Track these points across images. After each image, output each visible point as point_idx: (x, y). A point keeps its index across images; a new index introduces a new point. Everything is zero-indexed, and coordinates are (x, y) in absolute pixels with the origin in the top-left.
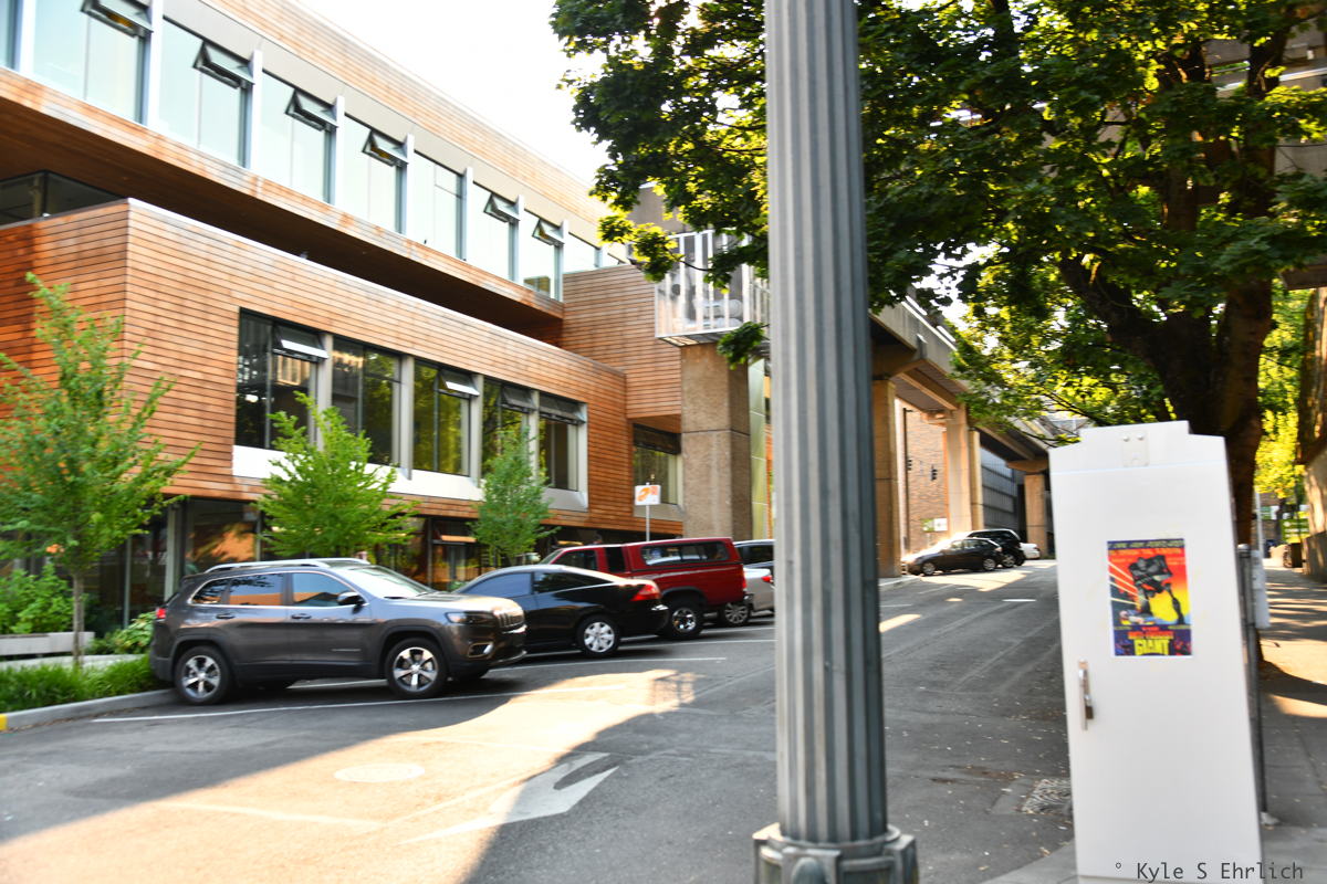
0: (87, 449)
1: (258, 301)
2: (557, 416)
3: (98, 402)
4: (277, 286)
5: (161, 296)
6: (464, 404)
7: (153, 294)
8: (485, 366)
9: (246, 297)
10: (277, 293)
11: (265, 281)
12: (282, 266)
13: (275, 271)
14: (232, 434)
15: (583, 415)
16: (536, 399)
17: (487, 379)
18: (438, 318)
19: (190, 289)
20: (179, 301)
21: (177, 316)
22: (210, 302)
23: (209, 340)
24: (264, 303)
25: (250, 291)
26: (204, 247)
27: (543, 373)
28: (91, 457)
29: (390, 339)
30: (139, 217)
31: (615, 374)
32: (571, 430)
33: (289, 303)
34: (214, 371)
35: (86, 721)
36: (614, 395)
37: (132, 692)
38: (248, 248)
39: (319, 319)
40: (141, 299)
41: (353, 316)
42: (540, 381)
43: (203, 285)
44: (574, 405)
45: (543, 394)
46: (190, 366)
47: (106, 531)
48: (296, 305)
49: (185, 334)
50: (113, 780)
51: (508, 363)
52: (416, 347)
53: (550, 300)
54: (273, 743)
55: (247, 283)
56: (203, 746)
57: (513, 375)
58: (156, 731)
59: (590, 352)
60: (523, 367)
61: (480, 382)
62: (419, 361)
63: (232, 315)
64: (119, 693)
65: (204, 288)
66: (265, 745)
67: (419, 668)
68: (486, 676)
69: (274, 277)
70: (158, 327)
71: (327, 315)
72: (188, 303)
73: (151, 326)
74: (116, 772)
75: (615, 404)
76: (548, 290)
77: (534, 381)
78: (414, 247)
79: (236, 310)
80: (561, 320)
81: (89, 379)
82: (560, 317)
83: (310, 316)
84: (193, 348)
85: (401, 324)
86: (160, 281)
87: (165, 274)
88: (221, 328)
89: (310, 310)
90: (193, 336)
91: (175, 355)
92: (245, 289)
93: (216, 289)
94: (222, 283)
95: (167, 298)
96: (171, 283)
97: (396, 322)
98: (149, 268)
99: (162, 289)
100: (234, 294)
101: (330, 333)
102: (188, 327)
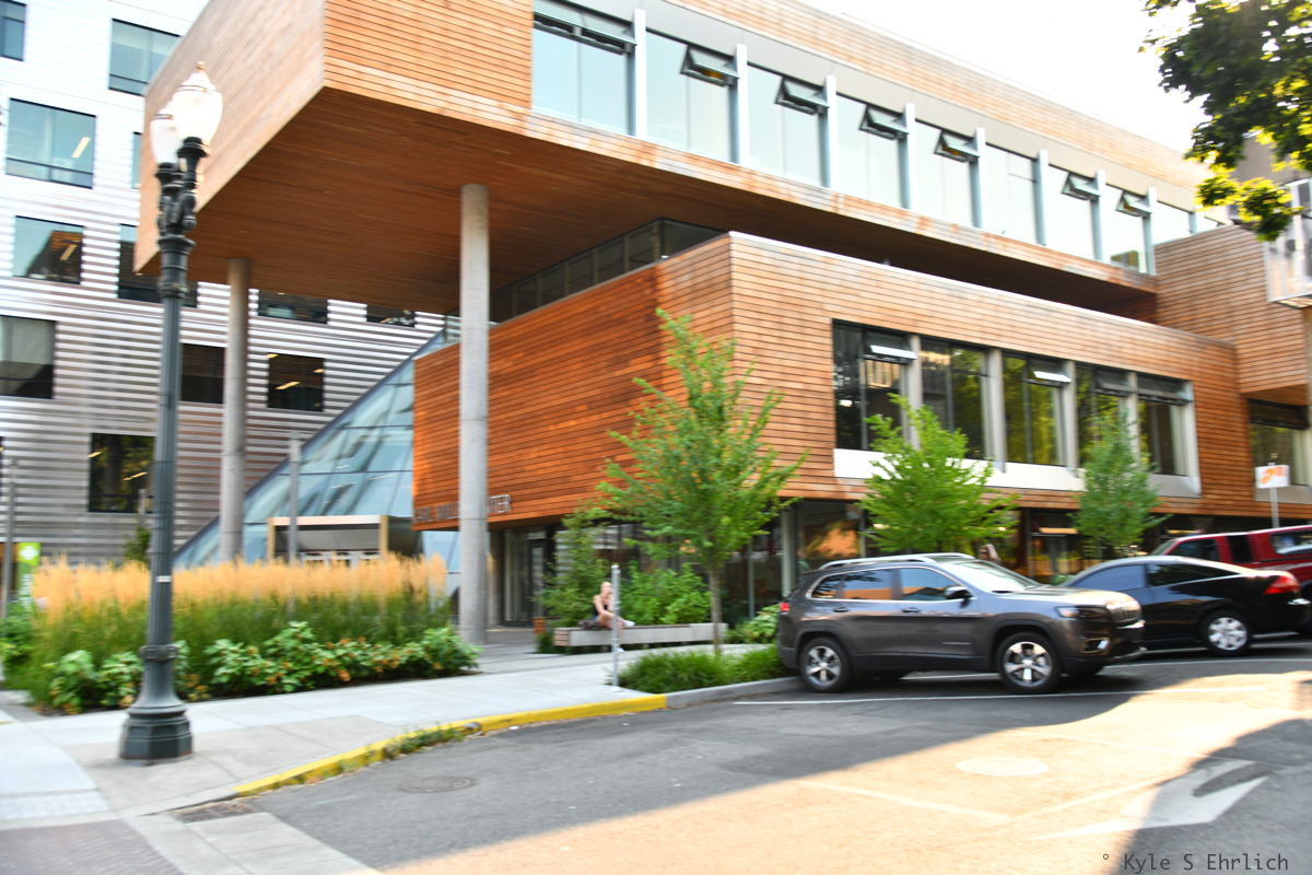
0: (714, 460)
1: (847, 311)
2: (1159, 397)
3: (719, 417)
4: (864, 294)
6: (1055, 392)
7: (756, 316)
8: (1075, 352)
9: (836, 309)
10: (863, 301)
11: (851, 291)
12: (867, 275)
13: (860, 280)
14: (832, 438)
15: (1188, 394)
16: (1132, 382)
17: (1080, 366)
18: (1022, 308)
19: (786, 307)
20: (776, 319)
21: (777, 333)
22: (804, 317)
23: (806, 352)
24: (852, 312)
25: (839, 302)
26: (796, 266)
27: (1140, 353)
28: (718, 466)
30: (741, 248)
31: (1222, 346)
32: (1175, 410)
33: (875, 309)
34: (814, 381)
35: (729, 703)
36: (1221, 369)
37: (764, 678)
38: (835, 262)
39: (905, 322)
40: (746, 321)
41: (937, 315)
42: (1136, 362)
43: (798, 302)
44: (1177, 384)
45: (1140, 375)
46: (792, 378)
47: (734, 533)
48: (882, 311)
49: (784, 349)
50: (757, 758)
51: (1099, 345)
52: (1003, 339)
53: (1142, 276)
54: (895, 731)
55: (835, 295)
56: (828, 730)
57: (1106, 358)
58: (788, 715)
59: (1190, 326)
60: (1115, 349)
61: (1070, 368)
62: (1006, 353)
63: (826, 327)
64: (754, 679)
65: (799, 304)
66: (887, 733)
67: (1031, 664)
68: (1101, 673)
69: (860, 287)
70: (761, 345)
71: (911, 316)
72: (785, 320)
73: (755, 344)
74: (759, 750)
75: (1224, 379)
76: (1136, 264)
77: (1129, 362)
78: (993, 240)
79: (828, 321)
80: (1154, 295)
81: (710, 398)
82: (1151, 290)
83: (895, 320)
84: (793, 362)
85: (985, 318)
86: (761, 303)
87: (764, 295)
88: (816, 340)
89: (895, 314)
90: (793, 350)
91: (778, 369)
92: (834, 301)
93: (810, 304)
94: (814, 298)
95: (768, 317)
96: (770, 303)
97: (979, 317)
98: (751, 293)
99: (763, 310)
100: (825, 307)
101: (916, 334)
102: (788, 343)
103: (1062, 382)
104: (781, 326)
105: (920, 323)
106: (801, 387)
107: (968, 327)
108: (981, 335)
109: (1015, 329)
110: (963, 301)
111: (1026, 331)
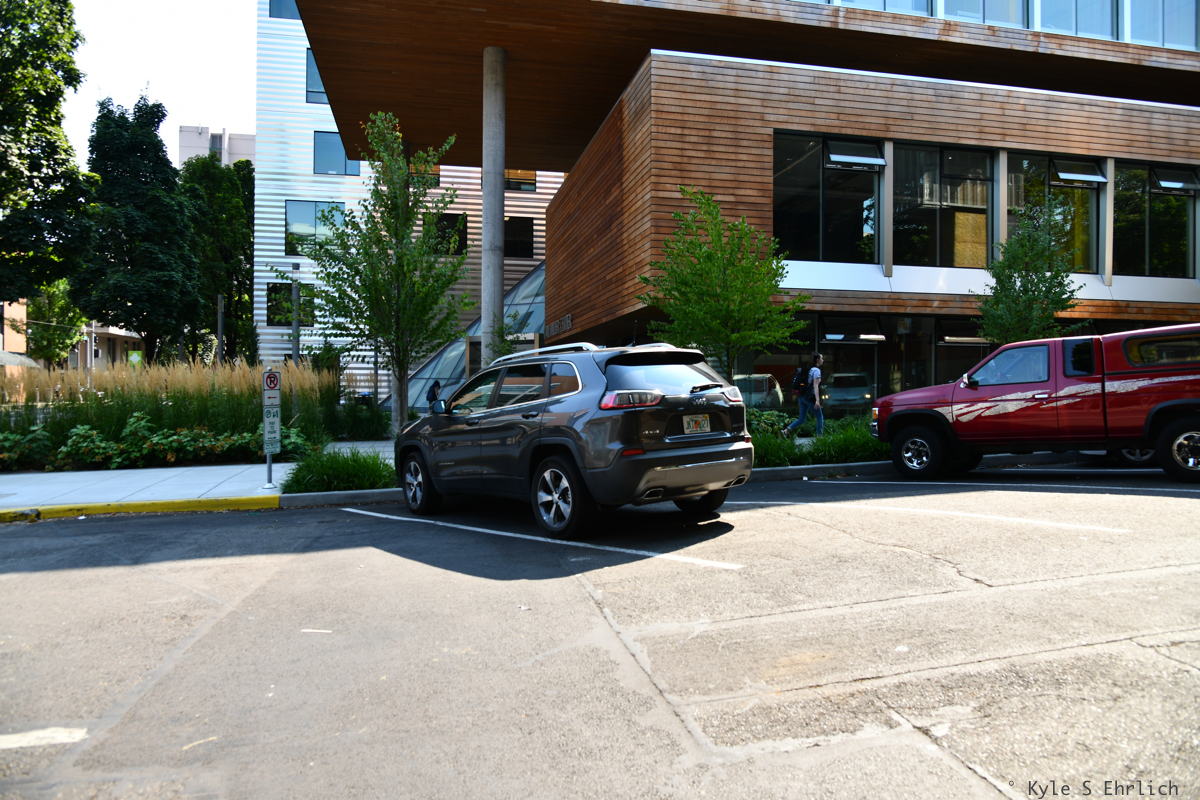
1: (797, 120)
4: (817, 101)
5: (686, 132)
6: (1092, 195)
7: (679, 131)
8: (1116, 148)
9: (781, 118)
10: (818, 108)
11: (804, 99)
12: (824, 81)
13: (817, 87)
17: (1119, 162)
18: (1040, 103)
19: (718, 120)
20: (707, 133)
21: (705, 148)
22: (740, 129)
23: (740, 164)
24: (804, 120)
25: (787, 112)
26: (732, 79)
29: (970, 135)
30: (662, 65)
33: (833, 116)
34: (750, 193)
38: (783, 71)
39: (873, 127)
40: (666, 137)
41: (916, 117)
43: (732, 114)
46: (721, 191)
48: (842, 117)
49: (714, 162)
51: (1155, 140)
52: (1008, 138)
55: (784, 105)
57: (1163, 153)
60: (1180, 142)
61: (1110, 167)
62: (1015, 156)
63: (766, 138)
65: (734, 116)
69: (813, 94)
70: (685, 160)
71: (883, 121)
72: (715, 134)
73: (678, 159)
78: (1044, 39)
79: (770, 131)
83: (861, 126)
84: (723, 174)
85: (986, 117)
86: (686, 118)
87: (690, 110)
88: (754, 151)
89: (860, 119)
90: (724, 163)
91: (704, 183)
92: (781, 111)
93: (747, 116)
94: (753, 109)
95: (694, 132)
96: (697, 118)
97: (978, 116)
98: (673, 109)
99: (688, 125)
100: (767, 117)
101: (890, 139)
102: (717, 156)
103: (1099, 183)
104: (710, 140)
105: (893, 128)
106: (732, 199)
107: (960, 128)
108: (977, 136)
109: (1028, 127)
110: (955, 101)
111: (1044, 129)
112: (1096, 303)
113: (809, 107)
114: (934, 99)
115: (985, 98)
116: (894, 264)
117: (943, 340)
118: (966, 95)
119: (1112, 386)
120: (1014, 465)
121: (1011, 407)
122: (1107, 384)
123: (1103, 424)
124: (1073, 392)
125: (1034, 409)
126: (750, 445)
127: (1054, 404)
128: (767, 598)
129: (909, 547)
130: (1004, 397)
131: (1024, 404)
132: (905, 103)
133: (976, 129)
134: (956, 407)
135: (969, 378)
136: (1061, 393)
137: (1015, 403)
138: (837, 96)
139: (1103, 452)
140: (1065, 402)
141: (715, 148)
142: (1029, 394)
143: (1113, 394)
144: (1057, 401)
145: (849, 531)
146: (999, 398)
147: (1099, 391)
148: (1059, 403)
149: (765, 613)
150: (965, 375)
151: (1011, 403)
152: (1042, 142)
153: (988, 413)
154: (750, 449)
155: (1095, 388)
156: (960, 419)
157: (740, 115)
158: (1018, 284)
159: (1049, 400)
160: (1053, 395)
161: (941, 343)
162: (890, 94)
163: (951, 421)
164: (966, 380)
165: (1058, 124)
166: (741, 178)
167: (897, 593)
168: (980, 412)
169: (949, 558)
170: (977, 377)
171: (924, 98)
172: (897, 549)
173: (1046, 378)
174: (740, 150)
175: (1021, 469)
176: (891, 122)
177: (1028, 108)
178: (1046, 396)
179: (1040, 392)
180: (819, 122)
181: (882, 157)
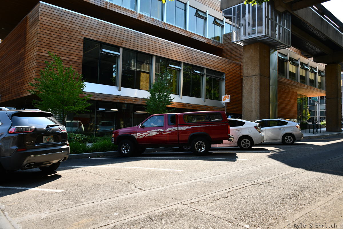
1: (92, 36)
2: (214, 77)
4: (99, 31)
5: (52, 33)
6: (178, 72)
7: (49, 32)
8: (184, 60)
9: (86, 34)
10: (99, 33)
11: (94, 29)
12: (102, 25)
13: (99, 26)
15: (224, 77)
16: (205, 71)
17: (185, 64)
18: (165, 43)
19: (64, 31)
20: (60, 35)
21: (58, 40)
22: (72, 35)
23: (71, 47)
24: (94, 36)
25: (88, 32)
26: (70, 18)
27: (207, 63)
29: (146, 50)
30: (43, 7)
31: (237, 64)
32: (220, 82)
33: (104, 37)
34: (74, 58)
36: (236, 71)
38: (88, 19)
39: (117, 42)
40: (44, 33)
41: (130, 41)
42: (206, 65)
44: (222, 74)
45: (207, 69)
46: (64, 56)
48: (107, 37)
49: (62, 45)
51: (193, 59)
52: (156, 52)
53: (220, 43)
55: (87, 30)
57: (196, 63)
59: (230, 58)
60: (200, 61)
61: (182, 65)
62: (158, 58)
63: (81, 40)
65: (70, 31)
69: (98, 28)
70: (51, 43)
71: (119, 41)
72: (63, 35)
73: (48, 42)
75: (236, 73)
76: (219, 41)
77: (204, 65)
78: (166, 25)
79: (83, 38)
80: (222, 49)
83: (113, 41)
84: (65, 50)
85: (150, 45)
86: (52, 28)
87: (54, 26)
88: (76, 44)
89: (113, 39)
90: (65, 46)
91: (58, 52)
92: (87, 32)
93: (75, 31)
94: (77, 29)
95: (55, 34)
96: (56, 29)
97: (148, 44)
98: (47, 24)
99: (53, 30)
100: (82, 33)
101: (122, 47)
102: (63, 43)
103: (179, 69)
104: (60, 37)
105: (123, 44)
106: (68, 59)
107: (143, 47)
108: (147, 50)
109: (162, 50)
110: (141, 38)
111: (166, 51)
112: (178, 103)
113: (96, 32)
114: (135, 37)
115: (150, 39)
116: (122, 87)
117: (136, 112)
118: (145, 37)
119: (181, 128)
120: (155, 151)
121: (154, 134)
122: (179, 127)
123: (178, 139)
124: (170, 130)
125: (160, 135)
126: (69, 146)
127: (165, 133)
128: (71, 201)
129: (121, 180)
130: (152, 131)
131: (157, 133)
132: (127, 36)
133: (147, 48)
134: (138, 134)
135: (142, 125)
136: (167, 130)
137: (155, 133)
138: (105, 30)
139: (178, 147)
140: (168, 133)
141: (62, 40)
142: (158, 130)
143: (181, 130)
144: (166, 132)
145: (102, 175)
146: (150, 131)
147: (177, 130)
148: (167, 133)
149: (70, 207)
150: (141, 124)
151: (154, 133)
152: (165, 55)
153: (147, 136)
154: (69, 148)
155: (176, 128)
156: (139, 137)
157: (72, 30)
158: (157, 96)
159: (164, 132)
160: (165, 131)
161: (135, 113)
162: (122, 33)
163: (136, 138)
164: (141, 125)
165: (170, 50)
166: (71, 52)
167: (116, 195)
168: (145, 135)
169: (132, 182)
170: (144, 125)
171: (132, 36)
172: (117, 181)
173: (163, 125)
174: (72, 43)
175: (157, 152)
176: (122, 42)
177: (162, 44)
178: (163, 131)
179: (161, 129)
180: (99, 38)
181: (119, 52)
